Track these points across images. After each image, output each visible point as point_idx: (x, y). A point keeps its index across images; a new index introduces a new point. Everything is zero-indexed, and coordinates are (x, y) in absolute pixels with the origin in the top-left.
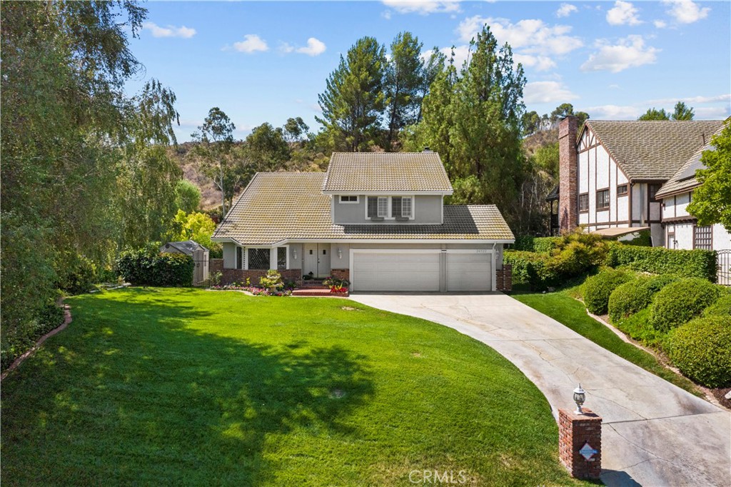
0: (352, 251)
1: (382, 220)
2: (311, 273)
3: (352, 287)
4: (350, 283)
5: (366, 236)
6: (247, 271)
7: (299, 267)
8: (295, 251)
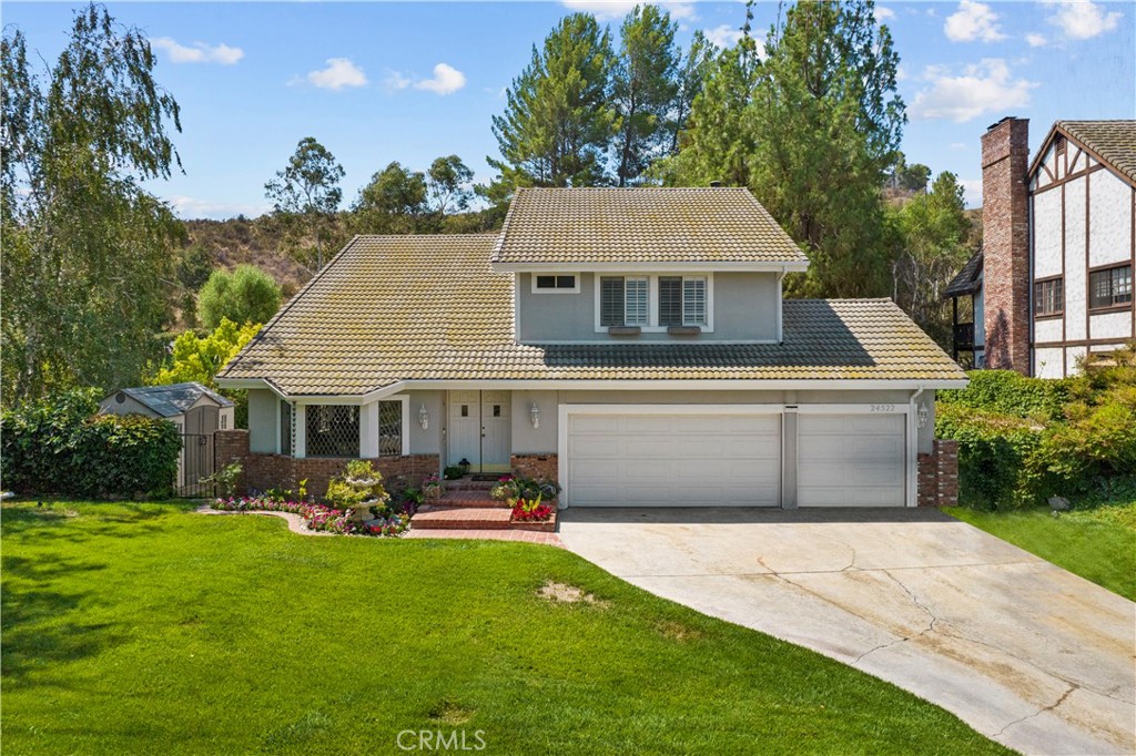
0: (565, 410)
1: (636, 333)
2: (465, 462)
3: (564, 499)
4: (558, 490)
5: (597, 372)
6: (302, 462)
7: (434, 448)
8: (423, 411)
